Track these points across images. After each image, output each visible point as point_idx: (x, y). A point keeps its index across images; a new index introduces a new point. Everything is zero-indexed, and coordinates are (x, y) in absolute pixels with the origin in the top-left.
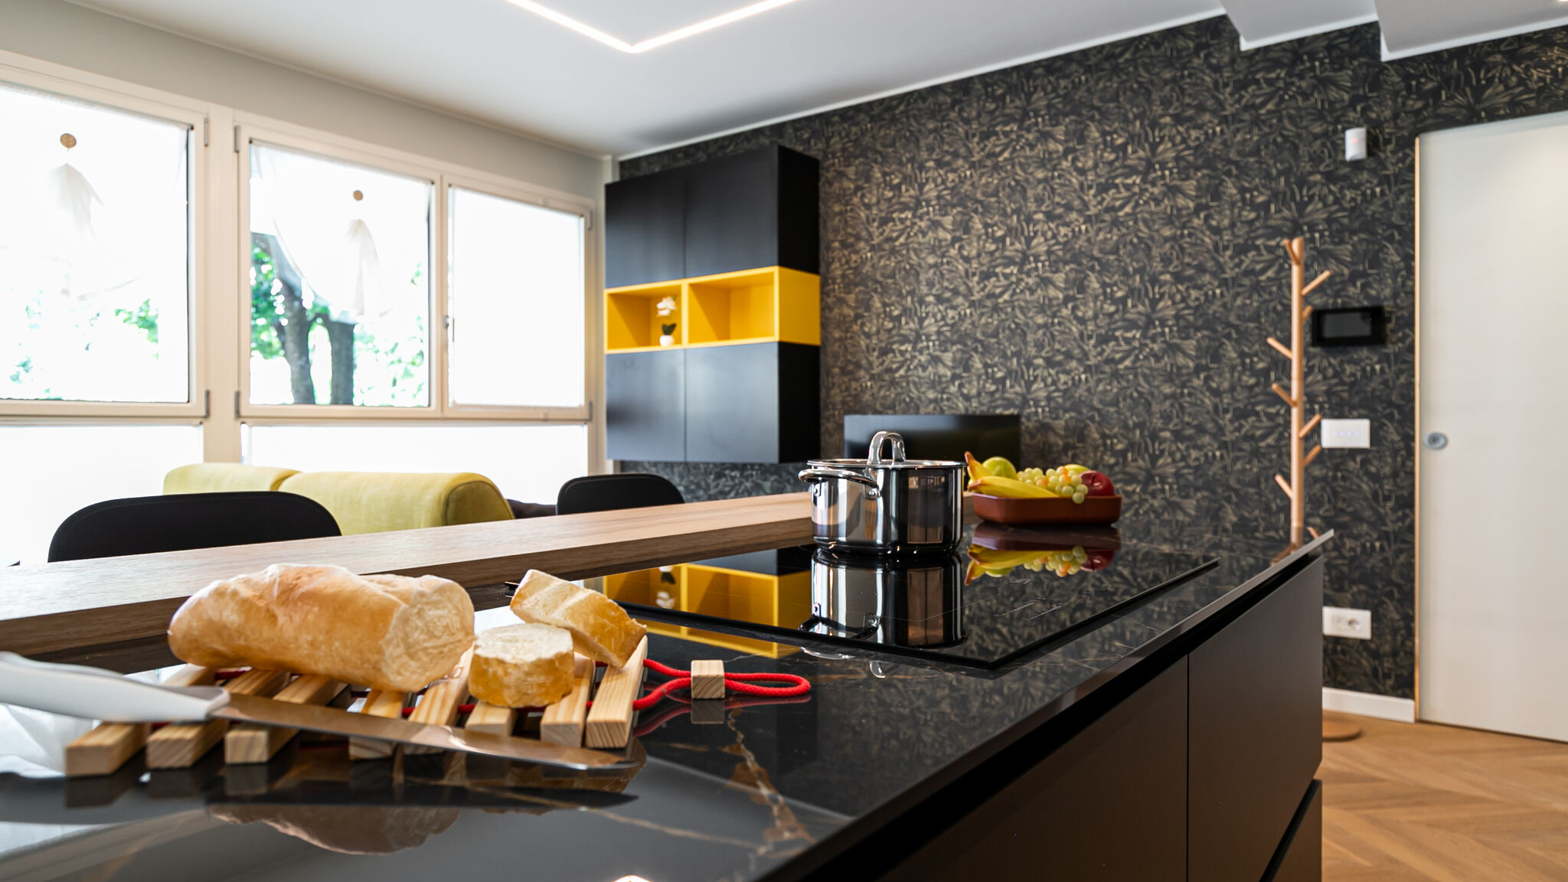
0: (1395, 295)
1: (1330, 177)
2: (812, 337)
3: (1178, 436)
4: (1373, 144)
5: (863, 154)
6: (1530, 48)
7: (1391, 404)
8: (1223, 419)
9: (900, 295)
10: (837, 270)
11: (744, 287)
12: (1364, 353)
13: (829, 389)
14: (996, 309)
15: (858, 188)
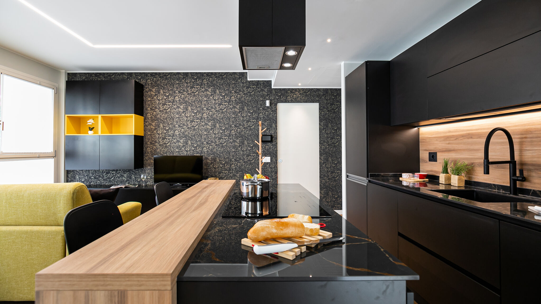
0: (274, 133)
1: (263, 109)
2: (142, 134)
3: (236, 160)
4: (271, 104)
5: (157, 86)
6: (294, 91)
7: (274, 154)
8: (244, 157)
9: (168, 124)
10: (149, 116)
11: (118, 118)
12: (269, 144)
13: (146, 148)
14: (194, 130)
15: (156, 95)
